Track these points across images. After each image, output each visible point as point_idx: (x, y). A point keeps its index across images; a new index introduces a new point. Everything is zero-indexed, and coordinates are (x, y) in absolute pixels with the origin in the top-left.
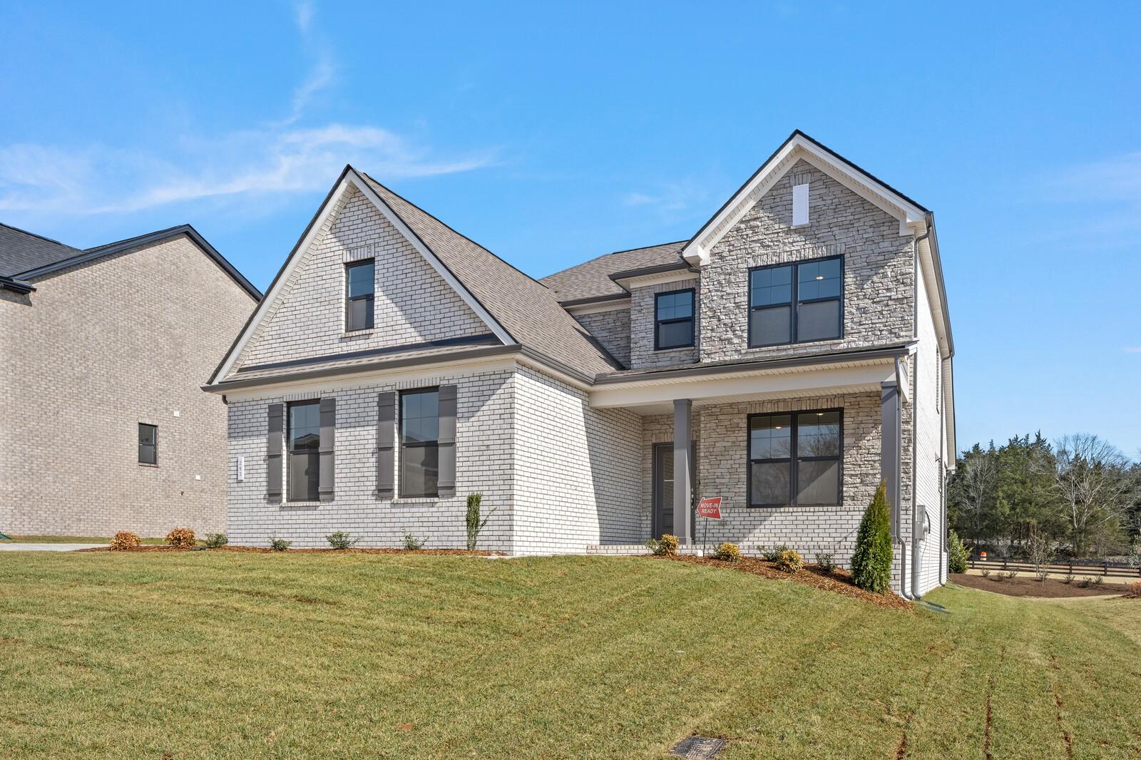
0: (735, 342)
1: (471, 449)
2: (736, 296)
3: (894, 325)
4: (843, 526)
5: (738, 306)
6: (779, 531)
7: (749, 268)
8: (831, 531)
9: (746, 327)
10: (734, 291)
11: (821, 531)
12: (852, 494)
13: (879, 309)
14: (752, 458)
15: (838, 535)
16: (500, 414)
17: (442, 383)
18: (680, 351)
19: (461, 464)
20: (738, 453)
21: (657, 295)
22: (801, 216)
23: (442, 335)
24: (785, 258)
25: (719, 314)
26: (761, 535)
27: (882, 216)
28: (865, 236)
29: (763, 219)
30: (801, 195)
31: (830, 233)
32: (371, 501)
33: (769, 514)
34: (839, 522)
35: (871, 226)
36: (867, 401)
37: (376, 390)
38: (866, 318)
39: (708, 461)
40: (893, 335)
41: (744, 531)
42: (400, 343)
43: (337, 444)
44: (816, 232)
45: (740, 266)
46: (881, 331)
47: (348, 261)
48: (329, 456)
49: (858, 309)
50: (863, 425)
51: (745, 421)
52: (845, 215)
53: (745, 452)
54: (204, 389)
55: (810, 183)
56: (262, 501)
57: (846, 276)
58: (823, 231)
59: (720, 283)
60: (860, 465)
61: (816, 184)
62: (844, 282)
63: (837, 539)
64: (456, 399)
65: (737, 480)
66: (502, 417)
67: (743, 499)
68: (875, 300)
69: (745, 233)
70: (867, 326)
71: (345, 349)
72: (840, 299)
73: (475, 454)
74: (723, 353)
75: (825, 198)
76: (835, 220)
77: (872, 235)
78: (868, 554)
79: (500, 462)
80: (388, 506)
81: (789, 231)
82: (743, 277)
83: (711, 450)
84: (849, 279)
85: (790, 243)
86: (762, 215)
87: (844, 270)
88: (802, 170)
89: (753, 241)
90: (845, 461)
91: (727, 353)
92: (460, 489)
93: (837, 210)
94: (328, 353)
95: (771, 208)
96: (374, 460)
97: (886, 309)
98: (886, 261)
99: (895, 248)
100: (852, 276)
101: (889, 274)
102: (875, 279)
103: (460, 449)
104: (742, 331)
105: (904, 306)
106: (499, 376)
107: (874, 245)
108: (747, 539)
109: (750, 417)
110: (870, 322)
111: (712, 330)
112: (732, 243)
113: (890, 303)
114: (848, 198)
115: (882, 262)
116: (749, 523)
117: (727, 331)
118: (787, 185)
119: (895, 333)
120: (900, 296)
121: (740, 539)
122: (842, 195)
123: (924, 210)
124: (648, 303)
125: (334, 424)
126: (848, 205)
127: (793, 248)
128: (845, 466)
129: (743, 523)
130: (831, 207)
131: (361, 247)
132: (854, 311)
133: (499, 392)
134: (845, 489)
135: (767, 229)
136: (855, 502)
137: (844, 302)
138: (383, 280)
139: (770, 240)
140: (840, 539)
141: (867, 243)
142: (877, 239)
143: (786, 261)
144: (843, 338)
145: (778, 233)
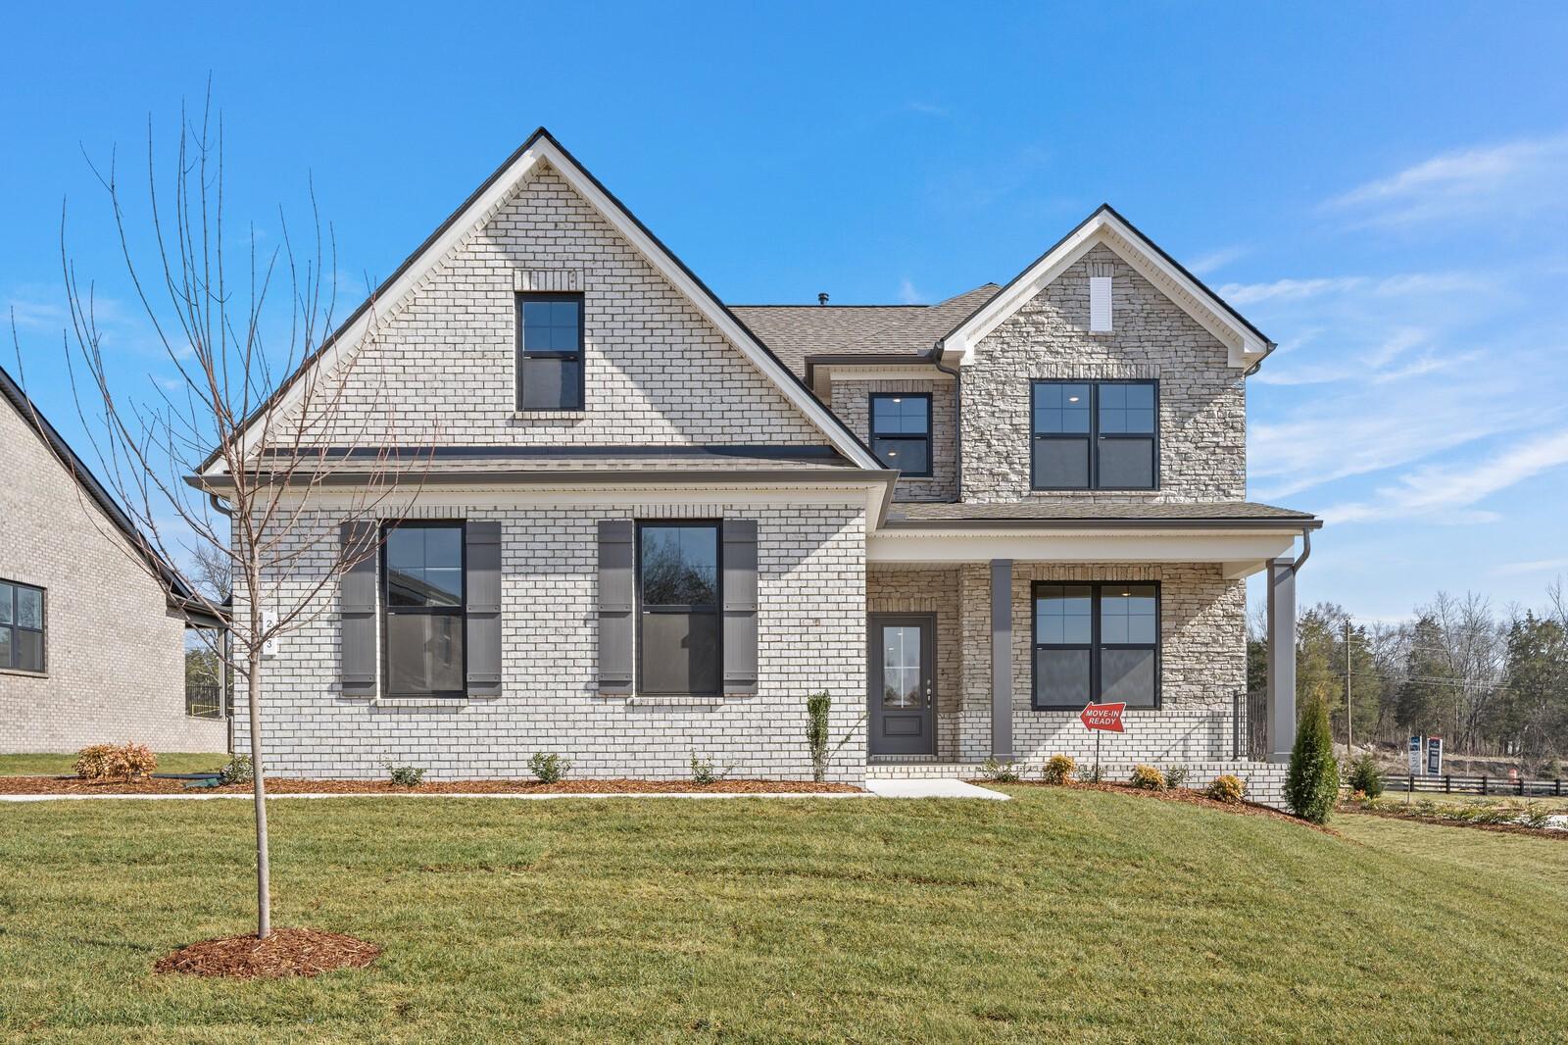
0: (1013, 479)
1: (785, 622)
2: (1014, 415)
3: (1222, 480)
4: (1164, 737)
5: (1016, 429)
6: (1080, 742)
7: (1030, 379)
8: (1148, 742)
9: (1028, 461)
10: (1010, 408)
11: (1135, 742)
12: (1173, 695)
13: (1204, 457)
14: (1038, 642)
15: (1158, 748)
16: (839, 572)
17: (728, 514)
18: (910, 482)
19: (766, 646)
20: (1019, 634)
21: (873, 396)
22: (1101, 320)
23: (727, 438)
24: (1081, 372)
25: (989, 437)
26: (1054, 748)
27: (1206, 338)
28: (1186, 360)
29: (1050, 314)
30: (1101, 290)
31: (1141, 349)
32: (583, 702)
33: (1064, 720)
34: (1158, 731)
35: (1192, 349)
36: (1189, 575)
37: (592, 514)
38: (1188, 467)
39: (976, 643)
40: (1221, 493)
41: (1031, 743)
42: (640, 440)
43: (504, 600)
44: (1123, 345)
45: (1018, 374)
46: (1206, 486)
47: (526, 288)
48: (490, 621)
49: (1177, 453)
50: (1186, 606)
51: (1028, 590)
52: (1159, 328)
53: (1029, 633)
54: (190, 481)
55: (1113, 278)
56: (325, 695)
57: (1161, 409)
58: (1132, 344)
59: (989, 394)
60: (1182, 657)
61: (1122, 280)
62: (1159, 417)
63: (1156, 754)
64: (755, 542)
65: (1017, 672)
66: (843, 576)
67: (1027, 699)
68: (1199, 445)
69: (1024, 329)
70: (1189, 478)
71: (520, 438)
72: (1154, 439)
73: (792, 630)
74: (995, 493)
75: (1133, 301)
76: (1147, 333)
77: (1193, 360)
78: (1320, 778)
79: (839, 646)
80: (621, 709)
81: (1086, 337)
82: (1023, 391)
83: (979, 628)
84: (1166, 413)
85: (1087, 353)
86: (1048, 309)
87: (1159, 400)
88: (1101, 257)
89: (1037, 342)
90: (1163, 651)
91: (1000, 493)
92: (765, 685)
93: (1150, 320)
94: (481, 441)
95: (1061, 301)
96: (588, 631)
97: (1213, 458)
98: (1211, 397)
99: (1222, 382)
100: (1169, 409)
101: (1216, 413)
102: (1198, 417)
103: (764, 622)
104: (1023, 465)
105: (1235, 457)
106: (836, 513)
107: (1196, 374)
108: (1034, 754)
109: (1035, 585)
110: (1193, 472)
111: (979, 459)
112: (1007, 340)
113: (1218, 450)
114: (1164, 307)
115: (1207, 397)
116: (1037, 731)
117: (1000, 463)
118: (1082, 275)
119: (1224, 491)
120: (1230, 444)
121: (1025, 754)
122: (1154, 302)
123: (1265, 340)
124: (859, 405)
125: (498, 567)
126: (1163, 315)
127: (1091, 361)
128: (1163, 658)
129: (1028, 731)
130: (1142, 315)
131: (554, 270)
132: (1172, 455)
133: (836, 537)
134: (1164, 688)
135: (1056, 329)
136: (1178, 705)
137: (1159, 442)
138: (603, 332)
139: (1060, 345)
140: (1160, 754)
141: (1189, 370)
142: (1201, 367)
143: (1082, 377)
144: (1159, 490)
145: (1071, 337)
